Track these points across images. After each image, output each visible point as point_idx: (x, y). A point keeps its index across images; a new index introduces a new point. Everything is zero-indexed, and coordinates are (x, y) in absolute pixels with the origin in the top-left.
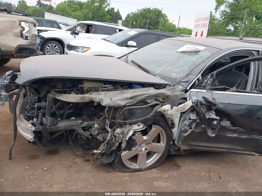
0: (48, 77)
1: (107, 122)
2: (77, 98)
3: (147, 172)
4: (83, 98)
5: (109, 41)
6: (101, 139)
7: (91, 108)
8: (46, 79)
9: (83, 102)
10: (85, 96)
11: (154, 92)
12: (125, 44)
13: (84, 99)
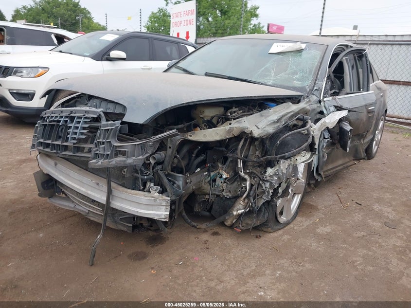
0: (184, 104)
1: (240, 166)
2: (221, 133)
3: (295, 222)
4: (230, 130)
5: (71, 54)
6: (227, 196)
7: (221, 149)
8: (180, 107)
9: (231, 137)
10: (233, 127)
11: (298, 108)
12: (106, 57)
13: (232, 131)
